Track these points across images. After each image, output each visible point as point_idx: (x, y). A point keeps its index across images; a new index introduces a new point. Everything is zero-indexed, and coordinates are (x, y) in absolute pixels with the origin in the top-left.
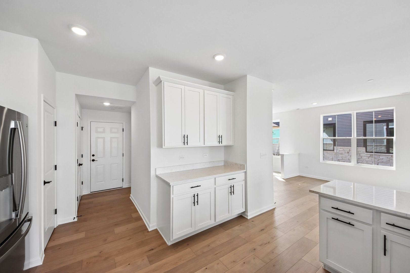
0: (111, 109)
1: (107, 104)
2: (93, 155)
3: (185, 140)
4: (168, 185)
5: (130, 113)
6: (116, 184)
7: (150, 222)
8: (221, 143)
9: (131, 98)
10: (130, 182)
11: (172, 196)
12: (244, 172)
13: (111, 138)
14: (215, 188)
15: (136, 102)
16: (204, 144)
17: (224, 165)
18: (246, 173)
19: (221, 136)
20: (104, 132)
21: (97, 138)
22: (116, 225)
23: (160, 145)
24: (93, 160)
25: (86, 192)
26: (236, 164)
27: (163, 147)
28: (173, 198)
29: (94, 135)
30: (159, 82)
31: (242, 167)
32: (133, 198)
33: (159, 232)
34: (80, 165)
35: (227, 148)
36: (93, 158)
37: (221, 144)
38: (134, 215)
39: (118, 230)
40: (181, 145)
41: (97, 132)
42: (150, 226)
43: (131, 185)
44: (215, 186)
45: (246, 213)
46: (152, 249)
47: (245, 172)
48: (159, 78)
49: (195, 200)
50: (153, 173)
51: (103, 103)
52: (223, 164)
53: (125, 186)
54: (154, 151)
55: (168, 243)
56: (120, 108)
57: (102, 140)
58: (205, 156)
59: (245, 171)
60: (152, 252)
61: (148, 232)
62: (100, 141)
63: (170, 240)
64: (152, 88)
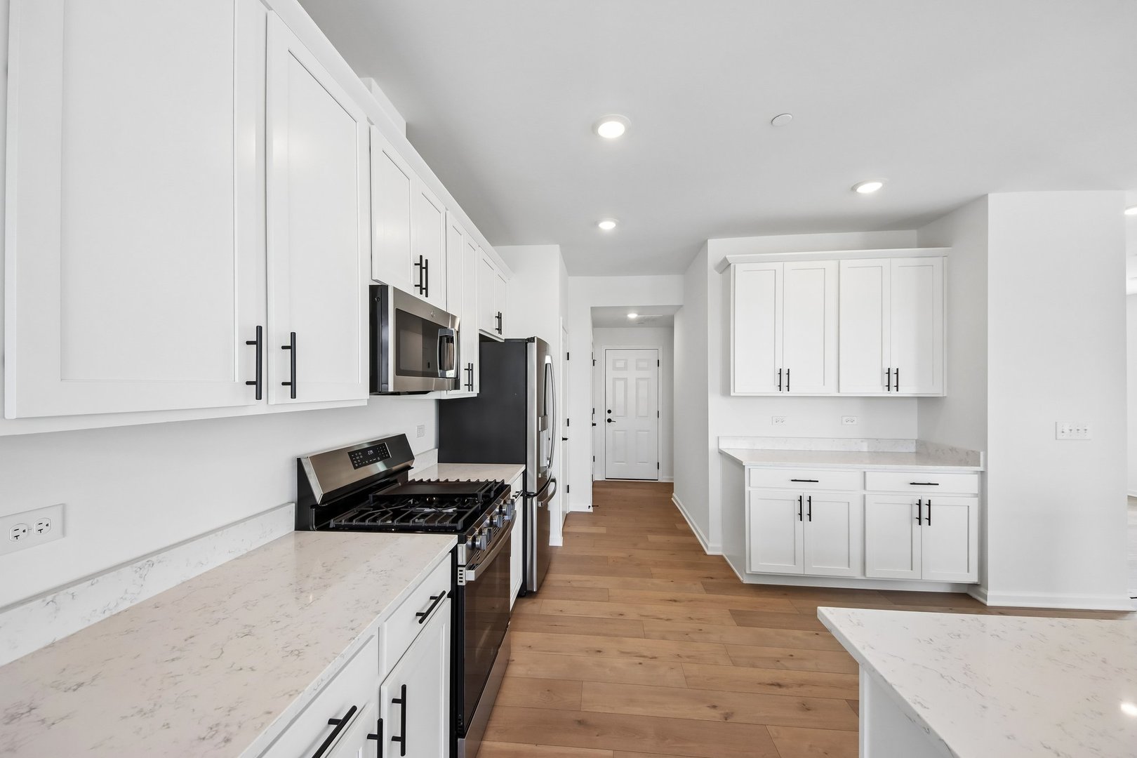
0: (641, 323)
1: (633, 316)
2: (609, 412)
3: (783, 379)
4: (740, 465)
5: (672, 327)
6: (645, 472)
7: (708, 538)
8: (893, 389)
9: (673, 300)
10: (671, 471)
11: (747, 489)
12: (976, 472)
13: (638, 379)
14: (864, 496)
15: (681, 306)
16: (839, 392)
17: (916, 453)
18: (983, 475)
19: (893, 371)
20: (625, 368)
21: (615, 379)
22: (651, 531)
23: (726, 390)
24: (609, 421)
25: (598, 478)
26: (952, 449)
27: (732, 394)
28: (750, 492)
29: (611, 374)
30: (725, 266)
31: (970, 457)
32: (677, 499)
33: (726, 561)
34: (594, 425)
35: (926, 402)
36: (609, 416)
37: (893, 393)
38: (680, 526)
39: (652, 538)
40: (774, 390)
41: (615, 368)
42: (710, 545)
43: (672, 479)
44: (864, 493)
45: (982, 590)
46: (712, 578)
47: (982, 472)
48: (725, 259)
49: (804, 510)
50: (712, 445)
51: (626, 314)
52: (914, 450)
53: (663, 479)
54: (715, 402)
55: (741, 575)
56: (654, 320)
57: (622, 382)
58: (850, 423)
59: (981, 469)
60: (710, 580)
61: (706, 554)
62: (620, 384)
63: (745, 571)
64: (713, 277)
